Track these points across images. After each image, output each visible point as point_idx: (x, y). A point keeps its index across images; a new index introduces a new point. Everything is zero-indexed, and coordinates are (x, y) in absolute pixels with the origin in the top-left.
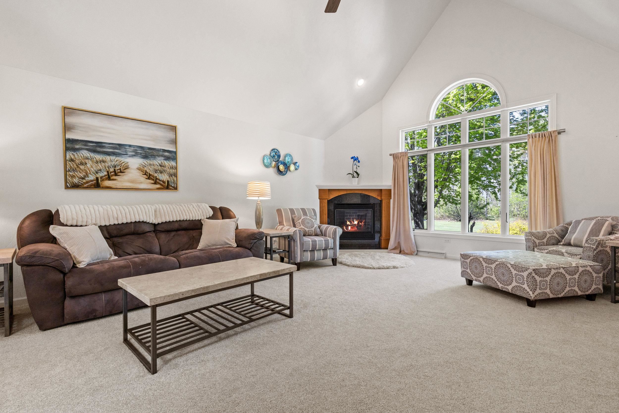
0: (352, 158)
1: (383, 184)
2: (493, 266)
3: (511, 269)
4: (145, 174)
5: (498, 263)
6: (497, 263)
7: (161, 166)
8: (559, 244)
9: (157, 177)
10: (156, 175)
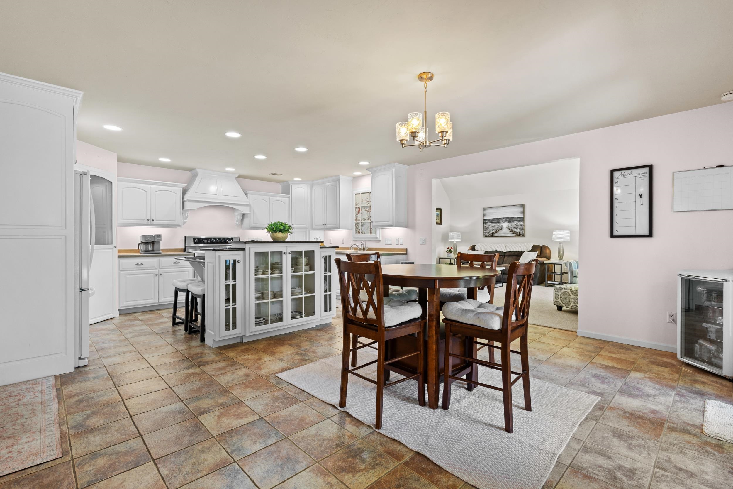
4: (510, 230)
7: (517, 225)
10: (514, 230)
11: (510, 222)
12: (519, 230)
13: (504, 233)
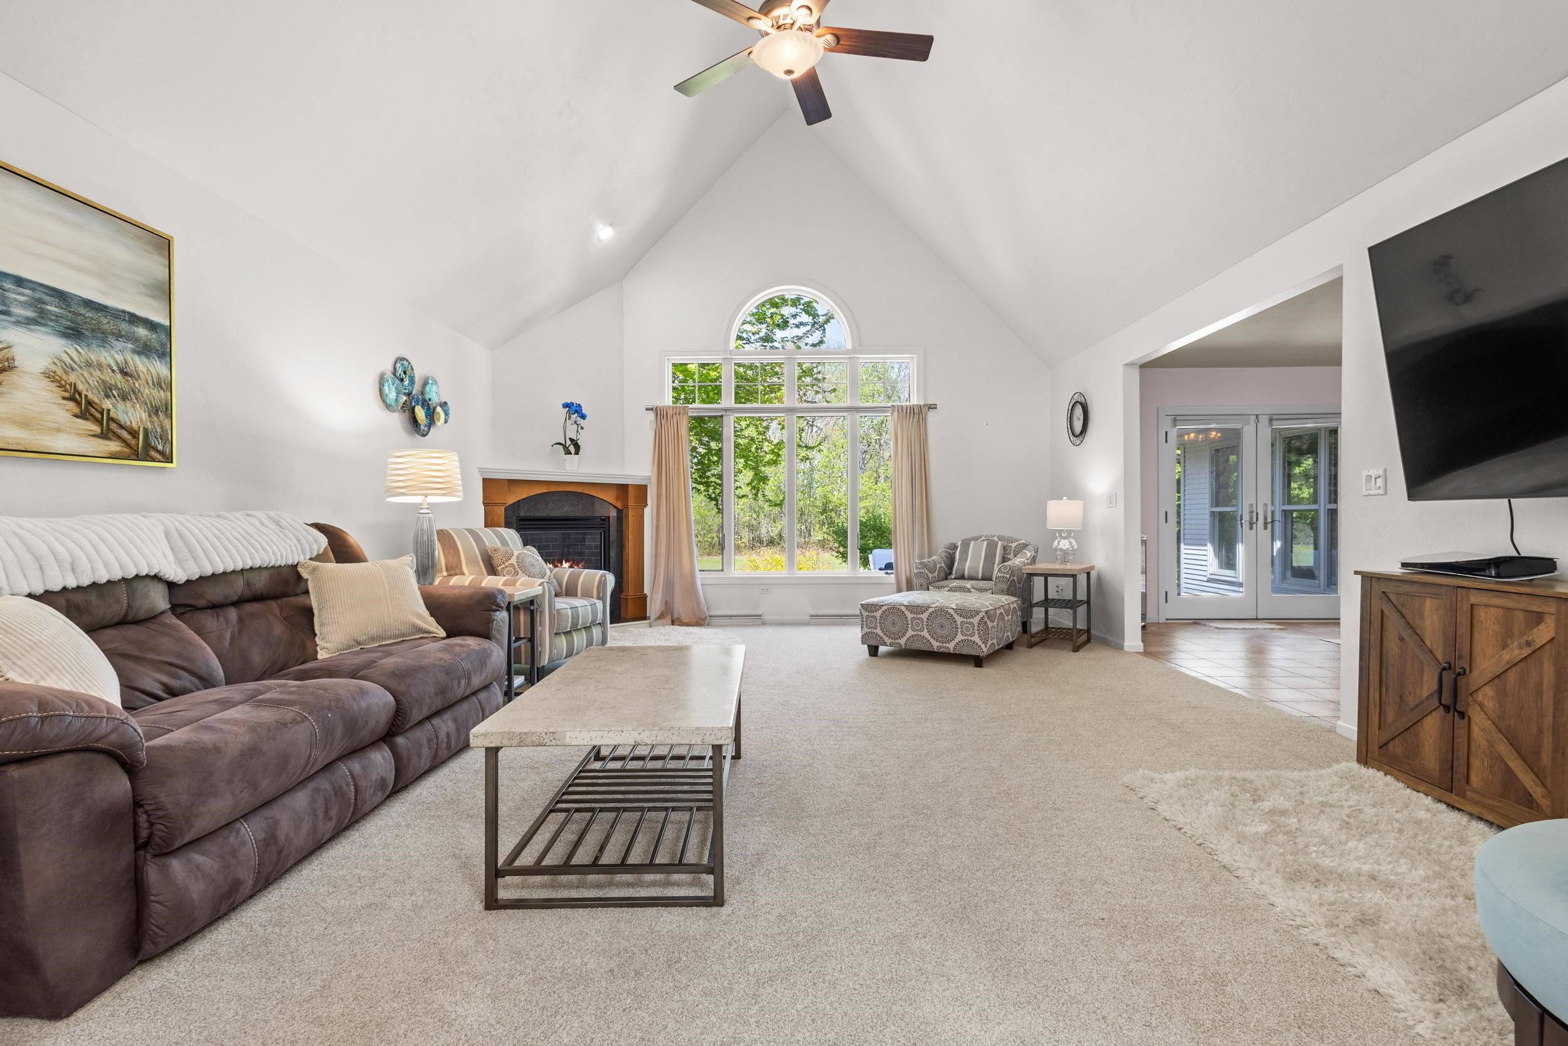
0: (566, 406)
1: (626, 473)
2: (925, 616)
3: (955, 615)
4: (72, 399)
5: (933, 609)
6: (931, 610)
7: (125, 373)
8: (949, 577)
9: (112, 414)
10: (107, 404)
11: (73, 333)
12: (145, 416)
13: (26, 424)
